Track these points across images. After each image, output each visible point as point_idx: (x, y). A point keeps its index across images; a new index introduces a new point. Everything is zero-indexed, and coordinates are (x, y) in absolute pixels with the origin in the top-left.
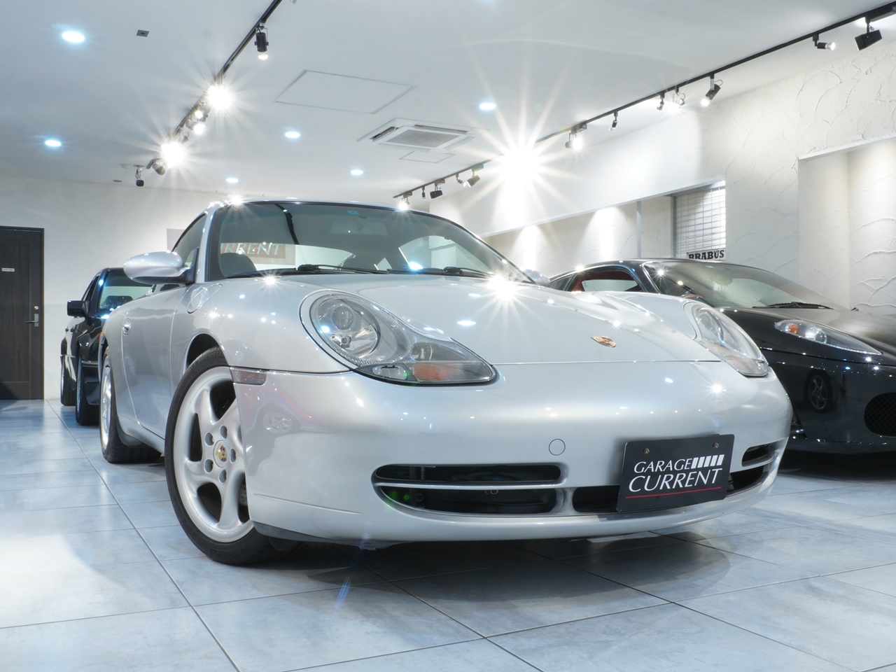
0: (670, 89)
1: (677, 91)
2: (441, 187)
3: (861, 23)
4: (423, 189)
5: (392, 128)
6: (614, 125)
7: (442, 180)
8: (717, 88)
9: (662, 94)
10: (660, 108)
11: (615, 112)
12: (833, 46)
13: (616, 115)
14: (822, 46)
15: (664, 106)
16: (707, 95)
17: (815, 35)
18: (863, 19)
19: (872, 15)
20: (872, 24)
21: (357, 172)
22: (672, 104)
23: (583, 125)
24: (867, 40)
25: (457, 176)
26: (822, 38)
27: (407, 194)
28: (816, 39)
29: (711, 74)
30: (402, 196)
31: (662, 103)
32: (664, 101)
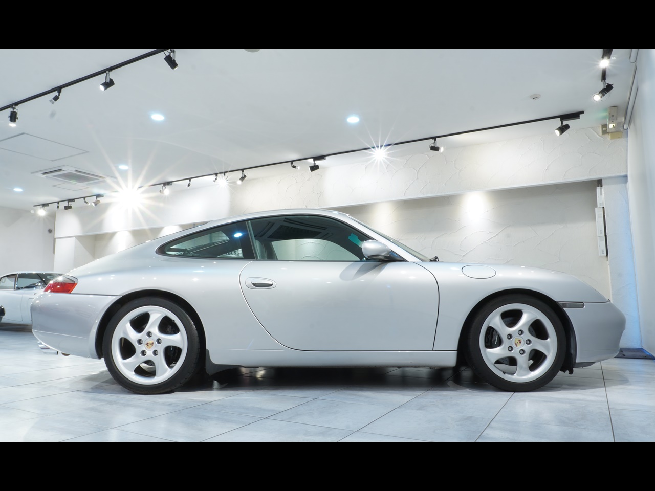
0: (220, 173)
1: (224, 175)
2: (71, 204)
3: (311, 161)
4: (58, 204)
5: (60, 170)
6: (189, 185)
7: (73, 200)
8: (245, 176)
9: (216, 174)
10: (215, 181)
11: (190, 179)
12: (299, 168)
13: (190, 181)
14: (294, 167)
15: (216, 181)
16: (240, 179)
17: (292, 162)
18: (312, 159)
19: (316, 158)
20: (315, 162)
21: (18, 190)
22: (222, 179)
23: (169, 183)
24: (314, 168)
25: (85, 199)
26: (295, 164)
27: (44, 205)
28: (292, 164)
29: (243, 170)
30: (41, 206)
31: (216, 179)
32: (217, 178)
